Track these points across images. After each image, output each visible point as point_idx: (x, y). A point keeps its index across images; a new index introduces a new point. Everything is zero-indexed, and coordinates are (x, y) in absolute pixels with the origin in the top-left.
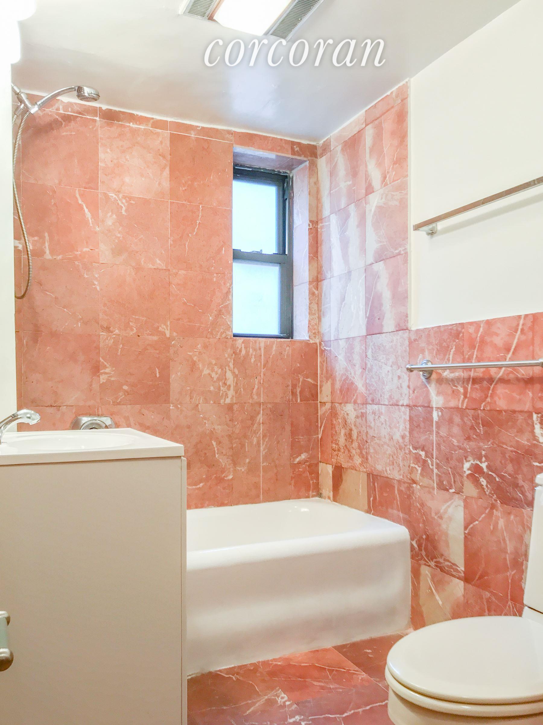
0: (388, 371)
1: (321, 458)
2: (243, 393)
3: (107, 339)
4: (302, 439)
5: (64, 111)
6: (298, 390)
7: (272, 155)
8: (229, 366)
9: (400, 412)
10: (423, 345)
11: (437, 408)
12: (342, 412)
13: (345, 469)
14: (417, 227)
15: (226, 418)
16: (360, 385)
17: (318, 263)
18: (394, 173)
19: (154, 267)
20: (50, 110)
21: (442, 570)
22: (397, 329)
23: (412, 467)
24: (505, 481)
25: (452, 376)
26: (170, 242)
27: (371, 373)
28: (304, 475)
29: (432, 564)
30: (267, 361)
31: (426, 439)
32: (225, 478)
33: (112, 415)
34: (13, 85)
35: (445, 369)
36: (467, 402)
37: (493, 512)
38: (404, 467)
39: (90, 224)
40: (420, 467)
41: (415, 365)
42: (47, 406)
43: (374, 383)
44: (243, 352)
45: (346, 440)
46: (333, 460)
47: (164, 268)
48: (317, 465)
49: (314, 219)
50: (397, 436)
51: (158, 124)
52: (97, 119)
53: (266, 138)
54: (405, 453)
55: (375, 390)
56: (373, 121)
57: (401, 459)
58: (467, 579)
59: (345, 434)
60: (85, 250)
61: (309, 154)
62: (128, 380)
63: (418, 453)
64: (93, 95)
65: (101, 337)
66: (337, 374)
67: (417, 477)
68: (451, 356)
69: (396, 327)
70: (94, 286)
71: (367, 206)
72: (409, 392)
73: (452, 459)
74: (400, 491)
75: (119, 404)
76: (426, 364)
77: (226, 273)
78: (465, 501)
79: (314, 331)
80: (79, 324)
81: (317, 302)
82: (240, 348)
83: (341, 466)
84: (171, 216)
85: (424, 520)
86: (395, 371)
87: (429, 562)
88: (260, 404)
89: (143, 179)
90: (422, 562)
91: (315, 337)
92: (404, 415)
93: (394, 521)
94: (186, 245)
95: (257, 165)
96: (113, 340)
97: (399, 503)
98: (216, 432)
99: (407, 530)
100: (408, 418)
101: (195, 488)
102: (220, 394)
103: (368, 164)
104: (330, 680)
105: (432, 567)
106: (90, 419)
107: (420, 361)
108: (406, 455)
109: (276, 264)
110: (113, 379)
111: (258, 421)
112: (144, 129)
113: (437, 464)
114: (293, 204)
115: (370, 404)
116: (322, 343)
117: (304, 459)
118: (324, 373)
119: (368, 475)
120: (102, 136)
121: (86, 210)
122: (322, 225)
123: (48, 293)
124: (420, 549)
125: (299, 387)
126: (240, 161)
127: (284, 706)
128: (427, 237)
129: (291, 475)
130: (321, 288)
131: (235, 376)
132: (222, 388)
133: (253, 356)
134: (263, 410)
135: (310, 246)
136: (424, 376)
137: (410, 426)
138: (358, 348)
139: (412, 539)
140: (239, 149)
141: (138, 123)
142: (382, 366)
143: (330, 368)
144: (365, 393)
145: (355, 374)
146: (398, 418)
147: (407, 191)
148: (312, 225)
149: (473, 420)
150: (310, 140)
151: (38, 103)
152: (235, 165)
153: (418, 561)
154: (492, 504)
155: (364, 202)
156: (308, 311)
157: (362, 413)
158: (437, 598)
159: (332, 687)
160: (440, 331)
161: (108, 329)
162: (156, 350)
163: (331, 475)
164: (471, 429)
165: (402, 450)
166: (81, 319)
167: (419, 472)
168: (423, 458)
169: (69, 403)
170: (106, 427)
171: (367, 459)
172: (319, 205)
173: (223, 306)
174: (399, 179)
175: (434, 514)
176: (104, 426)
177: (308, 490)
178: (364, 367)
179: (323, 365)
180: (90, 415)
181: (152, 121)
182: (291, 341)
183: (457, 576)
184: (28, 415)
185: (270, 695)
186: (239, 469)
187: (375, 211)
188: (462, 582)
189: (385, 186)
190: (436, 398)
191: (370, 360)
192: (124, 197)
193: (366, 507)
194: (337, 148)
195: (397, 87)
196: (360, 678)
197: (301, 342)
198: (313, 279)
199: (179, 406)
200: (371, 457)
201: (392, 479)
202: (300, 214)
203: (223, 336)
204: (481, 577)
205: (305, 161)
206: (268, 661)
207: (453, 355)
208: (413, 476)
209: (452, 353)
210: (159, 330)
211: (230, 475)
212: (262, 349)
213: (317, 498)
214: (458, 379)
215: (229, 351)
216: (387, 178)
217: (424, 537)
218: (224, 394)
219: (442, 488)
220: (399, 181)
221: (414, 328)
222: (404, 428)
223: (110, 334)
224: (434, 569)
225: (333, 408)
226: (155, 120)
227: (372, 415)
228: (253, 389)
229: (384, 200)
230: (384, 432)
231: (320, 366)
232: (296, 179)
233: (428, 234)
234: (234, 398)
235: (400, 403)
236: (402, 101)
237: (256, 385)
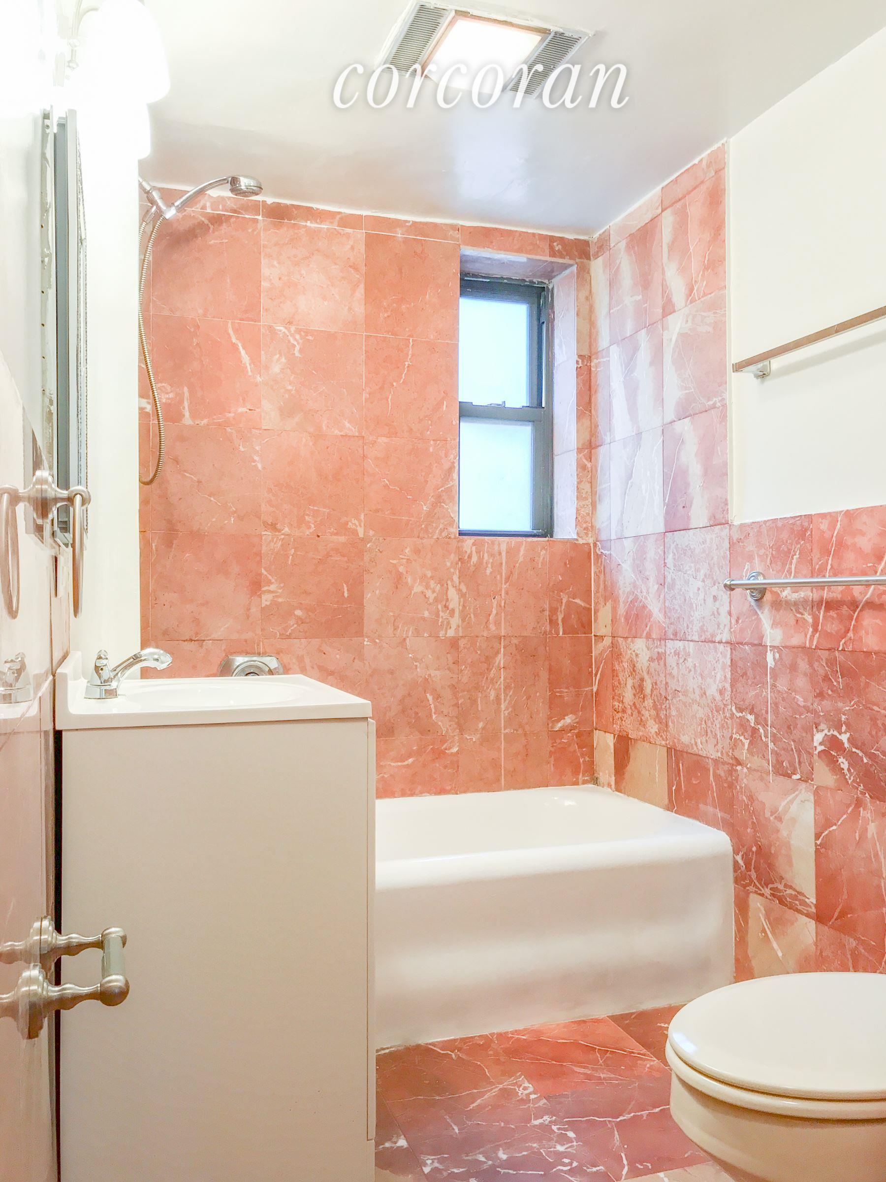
0: (699, 589)
1: (596, 724)
2: (473, 620)
3: (272, 540)
4: (567, 694)
5: (212, 210)
6: (560, 617)
7: (522, 258)
8: (452, 580)
9: (716, 651)
10: (750, 547)
11: (773, 647)
12: (629, 652)
13: (633, 740)
14: (739, 367)
15: (447, 658)
16: (655, 608)
17: (591, 420)
18: (705, 282)
19: (342, 433)
20: (193, 209)
21: (782, 902)
22: (712, 523)
23: (735, 738)
24: (877, 763)
25: (794, 596)
26: (365, 395)
27: (672, 591)
28: (571, 749)
29: (767, 891)
30: (511, 572)
31: (757, 696)
32: (447, 751)
33: (278, 653)
34: (141, 181)
35: (784, 586)
36: (819, 638)
37: (860, 811)
38: (723, 739)
39: (247, 371)
40: (747, 739)
41: (739, 580)
42: (184, 641)
43: (677, 607)
44: (475, 559)
45: (635, 695)
46: (614, 726)
47: (357, 434)
48: (590, 734)
49: (585, 352)
50: (712, 691)
51: (348, 221)
52: (260, 218)
53: (510, 233)
54: (725, 717)
55: (679, 618)
56: (674, 203)
57: (718, 726)
58: (820, 918)
59: (634, 687)
60: (241, 410)
61: (576, 253)
62: (303, 602)
63: (744, 717)
64: (252, 187)
65: (263, 538)
66: (621, 592)
67: (743, 753)
68: (793, 567)
69: (710, 519)
70: (253, 464)
71: (665, 333)
72: (730, 621)
73: (795, 727)
74: (717, 777)
75: (289, 637)
76: (756, 577)
77: (449, 439)
78: (816, 793)
79: (585, 526)
80: (232, 519)
81: (589, 480)
82: (469, 552)
83: (628, 735)
84: (367, 357)
85: (753, 823)
86: (709, 589)
87: (761, 888)
88: (501, 638)
89: (326, 303)
90: (751, 888)
91: (587, 534)
92: (724, 655)
93: (708, 824)
94: (389, 400)
95: (497, 272)
96: (280, 542)
97: (715, 795)
98: (433, 681)
99: (728, 838)
100: (729, 663)
101: (401, 765)
102: (438, 623)
103: (666, 269)
104: (602, 1065)
105: (767, 898)
106: (246, 659)
107: (746, 573)
108: (726, 720)
109: (527, 423)
110: (280, 600)
111: (497, 664)
112: (328, 229)
113: (774, 735)
114: (553, 330)
115: (672, 640)
116: (598, 543)
117: (570, 723)
118: (600, 590)
119: (669, 750)
120: (266, 243)
121: (243, 352)
122: (597, 361)
123: (187, 475)
124: (748, 869)
125: (561, 611)
126: (471, 268)
127: (525, 1101)
128: (756, 382)
129: (550, 748)
130: (596, 459)
131: (462, 595)
132: (441, 614)
133: (490, 566)
134: (504, 647)
135: (579, 394)
136: (753, 596)
137: (732, 674)
138: (652, 551)
139: (736, 852)
140: (469, 251)
141: (318, 221)
142: (689, 580)
143: (609, 582)
144: (664, 622)
145: (648, 592)
146: (714, 661)
147: (725, 311)
148: (583, 361)
149: (828, 666)
150: (578, 233)
151: (176, 204)
152: (464, 274)
153: (745, 886)
154: (858, 799)
155: (660, 327)
156: (576, 494)
157: (658, 653)
158: (774, 946)
159: (602, 1076)
160: (776, 527)
161: (273, 527)
162: (343, 556)
163: (612, 751)
164: (824, 680)
165: (720, 712)
166: (235, 512)
167: (746, 746)
168: (752, 725)
169: (216, 636)
170: (271, 672)
171: (667, 726)
172: (593, 331)
173: (443, 489)
174: (712, 293)
175: (770, 813)
176: (267, 669)
177: (576, 772)
178: (662, 582)
179: (599, 578)
180: (247, 653)
181: (338, 217)
182: (548, 541)
183: (805, 912)
184: (156, 657)
185: (507, 1083)
186: (468, 737)
187: (677, 341)
188: (814, 922)
189: (691, 302)
190: (772, 631)
191: (671, 571)
192: (299, 331)
193: (666, 801)
194: (619, 245)
195: (709, 151)
196: (648, 1066)
197: (565, 542)
198: (583, 445)
199: (377, 641)
200: (673, 722)
201: (704, 757)
202: (564, 346)
203: (444, 534)
204: (843, 914)
205: (571, 265)
206: (506, 1033)
207: (796, 565)
208: (737, 754)
209: (794, 561)
210: (349, 527)
211: (453, 746)
212: (504, 554)
213: (591, 786)
214: (805, 601)
215: (453, 557)
216: (695, 290)
217: (754, 849)
218: (445, 622)
219: (781, 772)
220: (713, 294)
221: (737, 522)
222: (723, 678)
223: (277, 533)
224: (770, 899)
225: (613, 645)
226: (343, 215)
227: (674, 657)
228: (490, 615)
229: (690, 323)
230: (693, 684)
231: (594, 579)
232: (558, 292)
233: (757, 376)
234: (460, 629)
235: (717, 639)
236: (716, 172)
237: (493, 610)
